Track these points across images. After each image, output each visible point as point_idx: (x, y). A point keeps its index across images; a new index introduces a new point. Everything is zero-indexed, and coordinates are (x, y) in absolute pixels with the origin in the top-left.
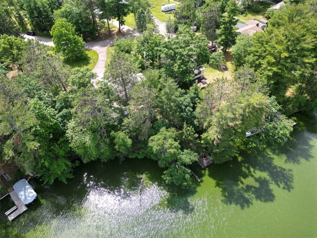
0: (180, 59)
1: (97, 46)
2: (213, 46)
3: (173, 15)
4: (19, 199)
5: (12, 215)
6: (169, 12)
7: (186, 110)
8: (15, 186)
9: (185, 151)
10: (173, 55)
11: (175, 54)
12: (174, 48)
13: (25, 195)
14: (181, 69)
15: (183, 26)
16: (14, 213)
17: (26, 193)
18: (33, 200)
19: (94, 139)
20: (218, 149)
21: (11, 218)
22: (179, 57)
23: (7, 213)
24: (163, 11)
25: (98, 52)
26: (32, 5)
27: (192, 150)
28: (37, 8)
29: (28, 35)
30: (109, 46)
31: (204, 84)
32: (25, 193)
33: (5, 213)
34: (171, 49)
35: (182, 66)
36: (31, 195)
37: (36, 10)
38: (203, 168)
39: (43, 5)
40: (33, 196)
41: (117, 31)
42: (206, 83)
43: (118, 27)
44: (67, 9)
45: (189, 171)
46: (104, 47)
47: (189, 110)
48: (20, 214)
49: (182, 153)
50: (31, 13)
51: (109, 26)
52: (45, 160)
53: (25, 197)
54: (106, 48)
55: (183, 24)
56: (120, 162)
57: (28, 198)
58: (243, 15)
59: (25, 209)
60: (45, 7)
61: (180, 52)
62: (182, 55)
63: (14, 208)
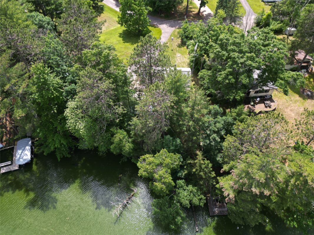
1: (166, 24)
2: (305, 60)
3: (270, 7)
5: (5, 168)
6: (270, 4)
7: (211, 137)
8: (19, 142)
9: (190, 187)
10: (224, 58)
11: (229, 57)
12: (230, 50)
13: (21, 155)
14: (227, 81)
15: (278, 24)
16: (7, 167)
17: (23, 154)
18: (24, 163)
21: (2, 171)
22: (230, 63)
23: (2, 165)
24: (263, 1)
25: (163, 31)
27: (200, 189)
30: (177, 27)
31: (266, 107)
32: (22, 152)
34: (226, 50)
35: (230, 77)
36: (25, 157)
38: (211, 215)
40: (25, 160)
41: (196, 13)
42: (270, 107)
43: (199, 8)
46: (172, 27)
47: (214, 139)
48: (11, 171)
49: (185, 187)
51: (187, 6)
53: (20, 158)
54: (173, 29)
55: (279, 22)
56: (121, 162)
57: (21, 160)
59: (17, 167)
61: (234, 58)
62: (235, 62)
63: (9, 163)
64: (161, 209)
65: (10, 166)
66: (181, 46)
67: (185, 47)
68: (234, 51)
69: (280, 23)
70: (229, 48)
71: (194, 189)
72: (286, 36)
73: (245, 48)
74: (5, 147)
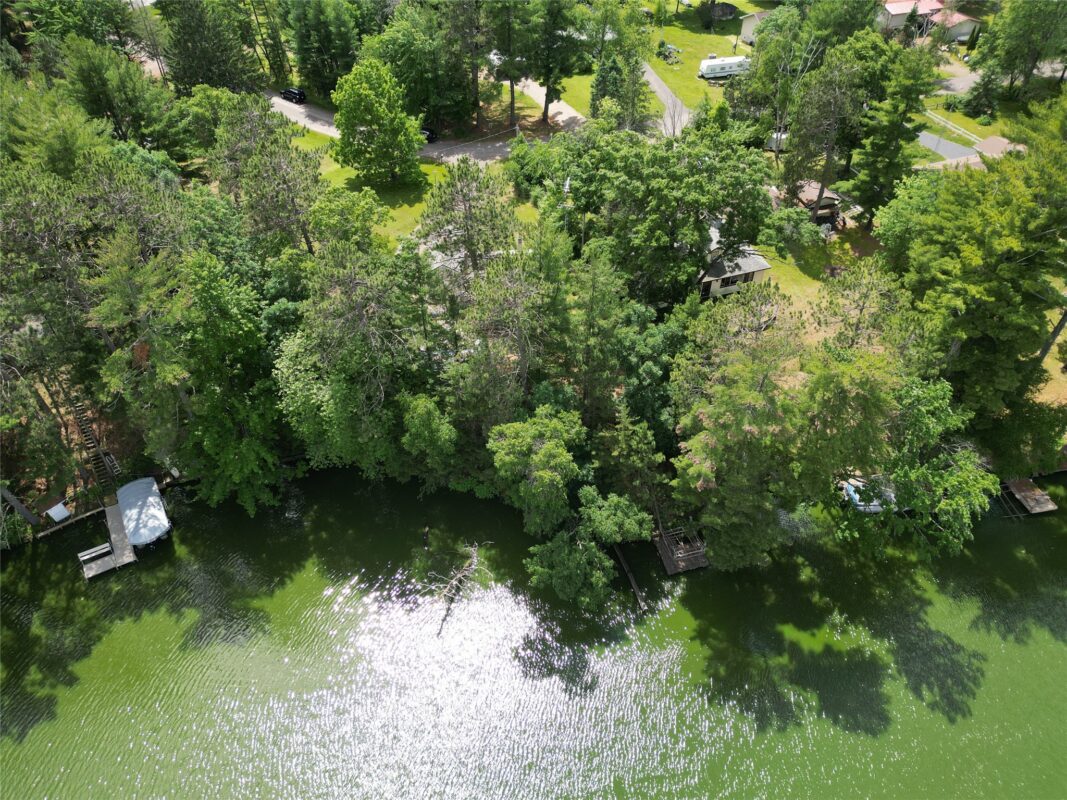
0: (656, 210)
3: (722, 89)
4: (123, 528)
5: (93, 565)
6: (721, 82)
7: (641, 371)
8: (123, 492)
9: (613, 498)
10: (640, 195)
11: (649, 192)
12: (648, 176)
13: (138, 520)
14: (654, 244)
15: (748, 127)
16: (99, 561)
17: (143, 516)
18: (153, 537)
19: (345, 401)
20: (720, 516)
21: (89, 572)
22: (654, 203)
23: (84, 556)
24: (702, 77)
26: (311, 13)
27: (635, 500)
28: (321, 25)
29: (285, 98)
30: (498, 158)
32: (140, 513)
33: (80, 555)
34: (640, 178)
35: (658, 233)
36: (151, 523)
37: (318, 31)
38: (669, 573)
39: (338, 18)
40: (154, 529)
41: (536, 119)
43: (543, 105)
44: (400, 35)
45: (609, 563)
47: (650, 373)
48: (114, 569)
49: (600, 502)
50: (303, 38)
51: (512, 103)
52: (205, 431)
53: (137, 528)
55: (748, 122)
56: (421, 495)
57: (142, 531)
58: (978, 120)
59: (129, 557)
60: (344, 24)
61: (660, 189)
62: (663, 199)
63: (104, 548)
64: (551, 567)
65: (106, 558)
66: (518, 201)
67: (529, 204)
68: (655, 176)
69: (753, 125)
70: (646, 171)
71: (624, 501)
72: (772, 155)
73: (680, 169)
74: (76, 515)
